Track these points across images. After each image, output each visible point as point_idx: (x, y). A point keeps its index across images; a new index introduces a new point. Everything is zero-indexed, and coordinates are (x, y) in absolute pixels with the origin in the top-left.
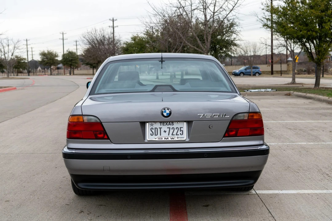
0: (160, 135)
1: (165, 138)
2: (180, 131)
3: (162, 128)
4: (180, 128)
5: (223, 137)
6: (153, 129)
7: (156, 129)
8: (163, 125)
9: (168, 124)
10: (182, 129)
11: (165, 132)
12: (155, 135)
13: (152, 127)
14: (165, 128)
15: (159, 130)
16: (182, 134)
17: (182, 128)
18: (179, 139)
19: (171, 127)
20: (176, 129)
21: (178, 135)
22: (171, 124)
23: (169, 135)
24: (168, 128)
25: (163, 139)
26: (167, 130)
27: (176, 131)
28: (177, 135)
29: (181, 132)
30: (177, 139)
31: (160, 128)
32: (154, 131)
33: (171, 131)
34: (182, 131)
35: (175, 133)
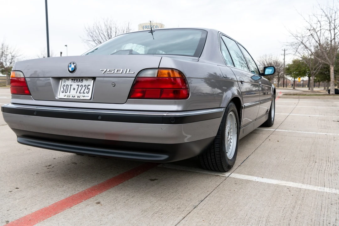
0: (70, 93)
1: (72, 96)
2: (87, 89)
3: (72, 85)
4: (88, 85)
5: (128, 99)
6: (65, 86)
7: (67, 86)
8: (74, 82)
9: (78, 81)
10: (89, 87)
11: (74, 89)
12: (65, 93)
13: (64, 84)
14: (75, 85)
15: (69, 86)
16: (88, 92)
17: (90, 85)
18: (84, 98)
19: (80, 84)
20: (84, 87)
21: (85, 93)
22: (81, 81)
23: (76, 93)
24: (77, 85)
25: (71, 97)
26: (76, 87)
27: (84, 88)
28: (83, 93)
29: (88, 91)
30: (82, 98)
31: (71, 85)
32: (65, 88)
33: (80, 88)
34: (89, 89)
35: (82, 91)
